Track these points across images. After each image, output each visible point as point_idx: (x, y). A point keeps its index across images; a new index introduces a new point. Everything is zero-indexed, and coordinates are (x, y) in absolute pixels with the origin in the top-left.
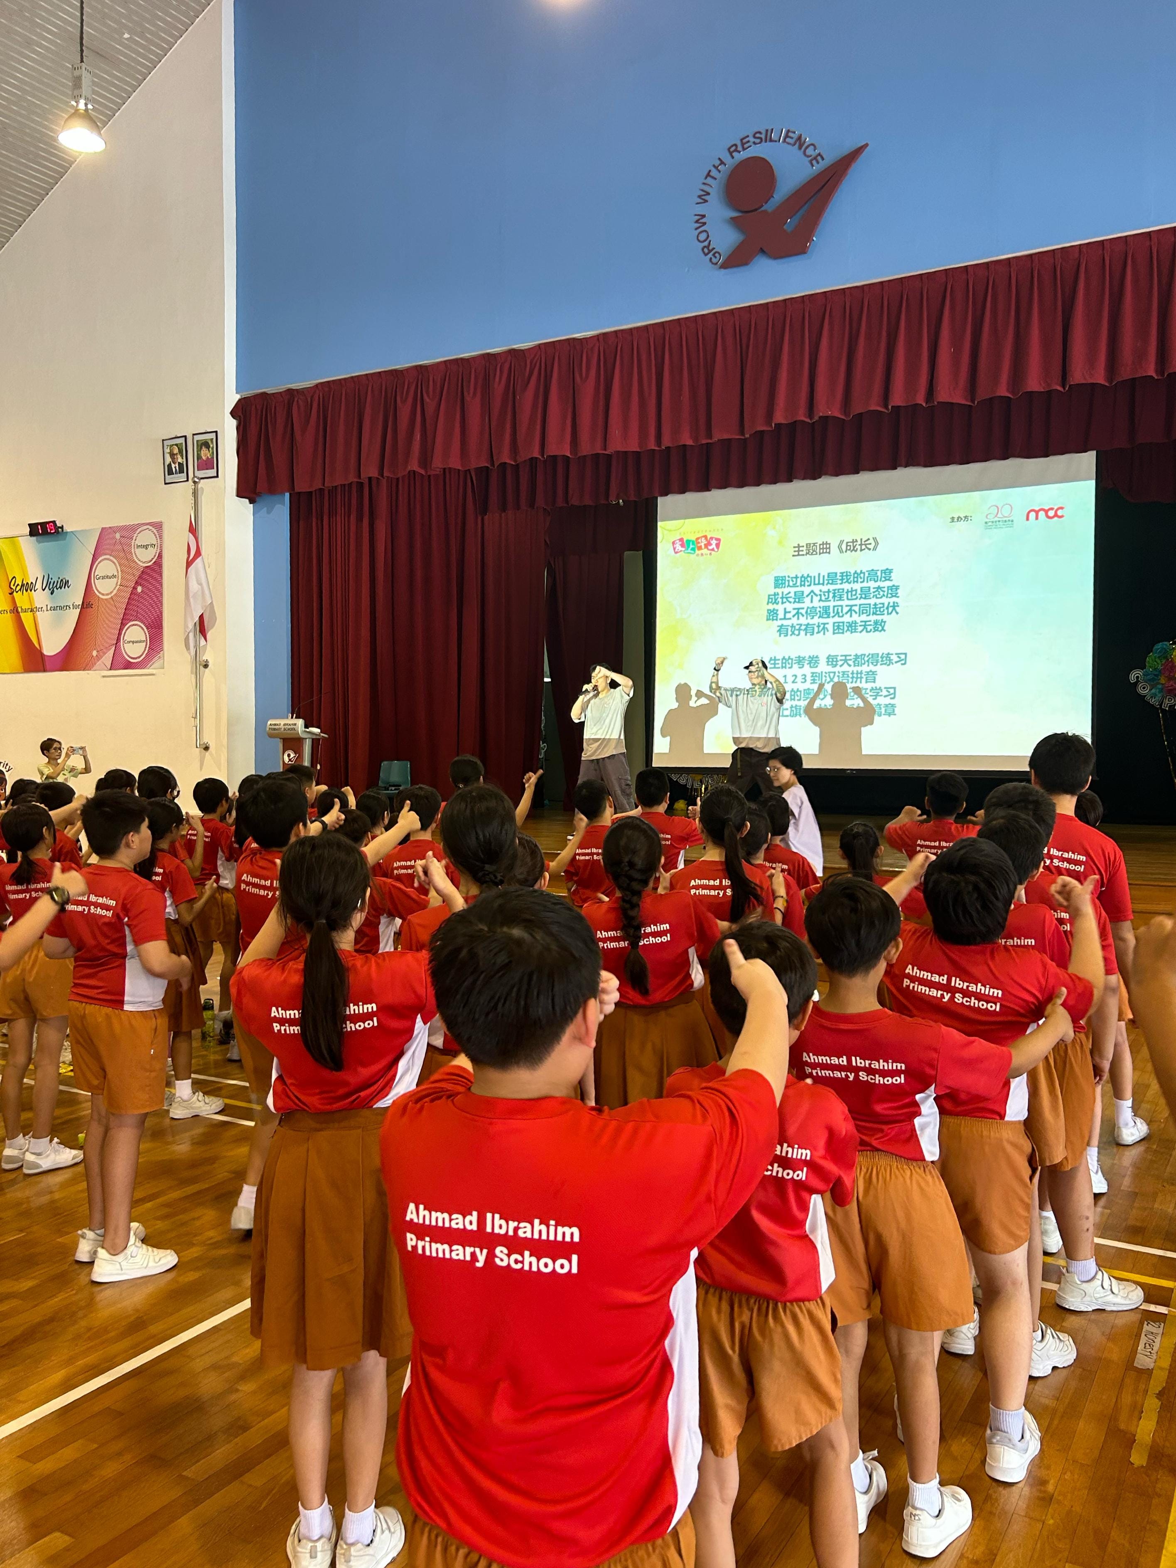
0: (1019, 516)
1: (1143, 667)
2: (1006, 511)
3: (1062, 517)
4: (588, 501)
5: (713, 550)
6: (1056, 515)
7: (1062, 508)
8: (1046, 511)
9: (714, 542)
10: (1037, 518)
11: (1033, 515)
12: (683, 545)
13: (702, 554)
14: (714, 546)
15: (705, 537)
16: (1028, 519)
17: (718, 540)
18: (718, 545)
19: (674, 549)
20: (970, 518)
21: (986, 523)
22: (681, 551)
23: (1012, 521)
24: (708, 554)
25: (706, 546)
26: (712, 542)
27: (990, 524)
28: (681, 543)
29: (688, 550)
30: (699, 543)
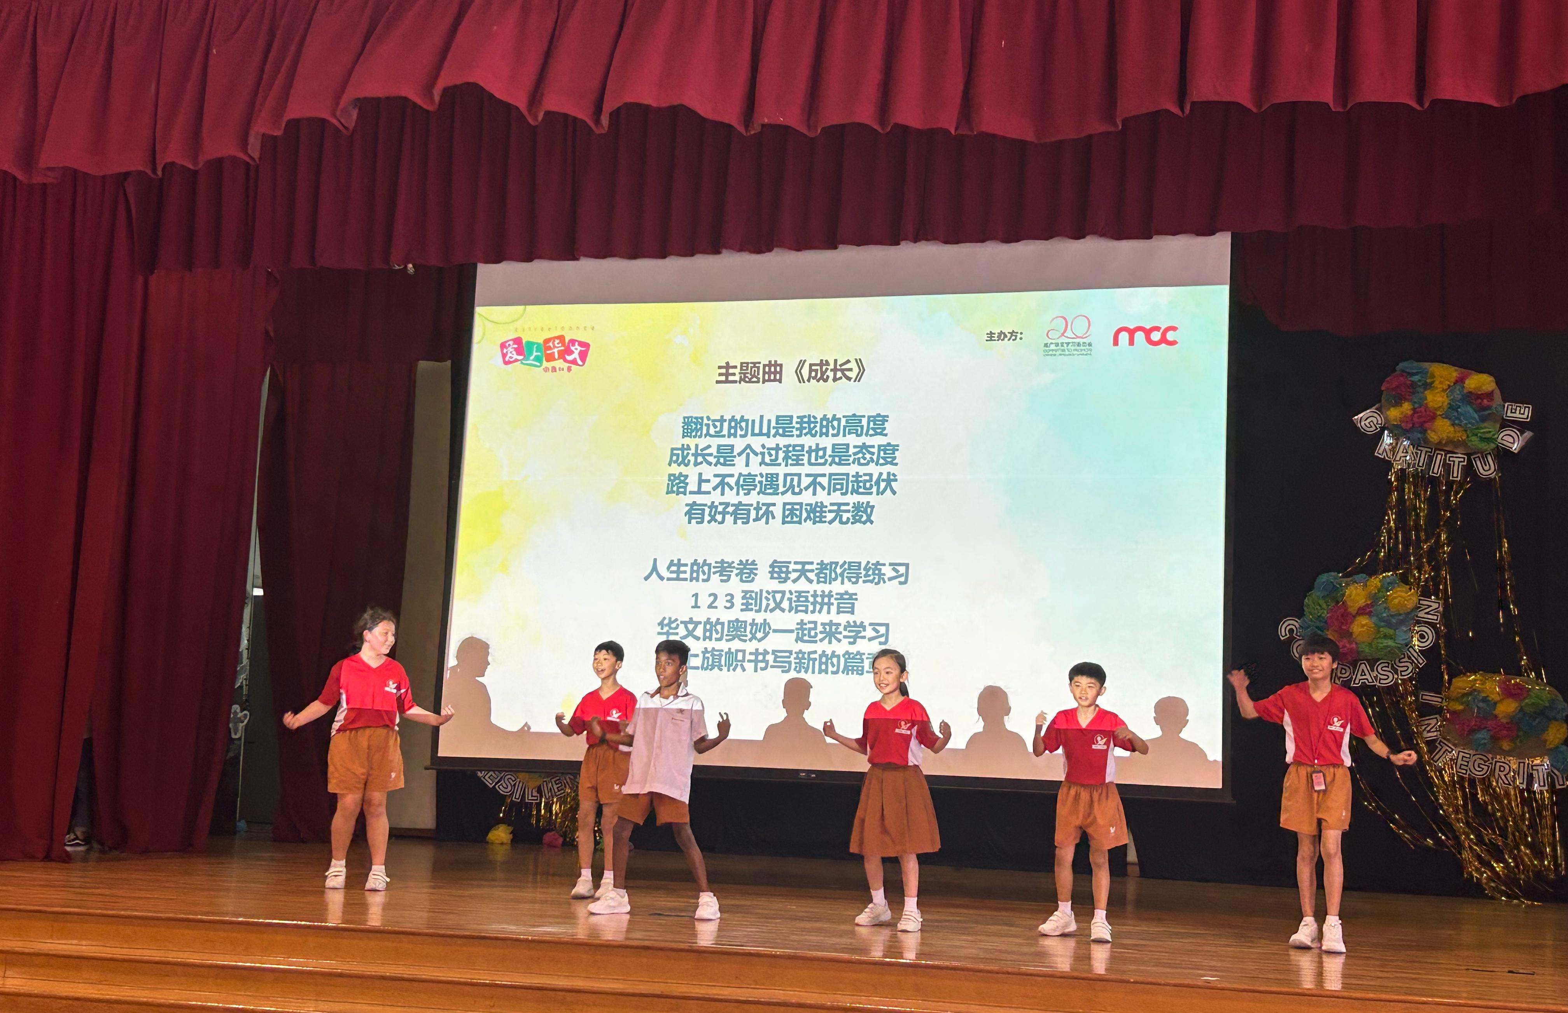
0: (1102, 336)
1: (1299, 613)
2: (1080, 327)
3: (1172, 343)
4: (352, 262)
5: (574, 362)
6: (1164, 340)
7: (1174, 329)
8: (1147, 333)
9: (577, 349)
10: (1131, 342)
11: (1124, 337)
12: (520, 351)
13: (554, 369)
14: (576, 355)
15: (561, 338)
16: (1116, 342)
17: (585, 345)
18: (583, 356)
19: (504, 355)
20: (1019, 336)
21: (1046, 345)
22: (516, 360)
23: (1090, 345)
24: (566, 369)
25: (562, 355)
26: (573, 348)
27: (1053, 347)
28: (516, 346)
29: (528, 359)
30: (549, 348)
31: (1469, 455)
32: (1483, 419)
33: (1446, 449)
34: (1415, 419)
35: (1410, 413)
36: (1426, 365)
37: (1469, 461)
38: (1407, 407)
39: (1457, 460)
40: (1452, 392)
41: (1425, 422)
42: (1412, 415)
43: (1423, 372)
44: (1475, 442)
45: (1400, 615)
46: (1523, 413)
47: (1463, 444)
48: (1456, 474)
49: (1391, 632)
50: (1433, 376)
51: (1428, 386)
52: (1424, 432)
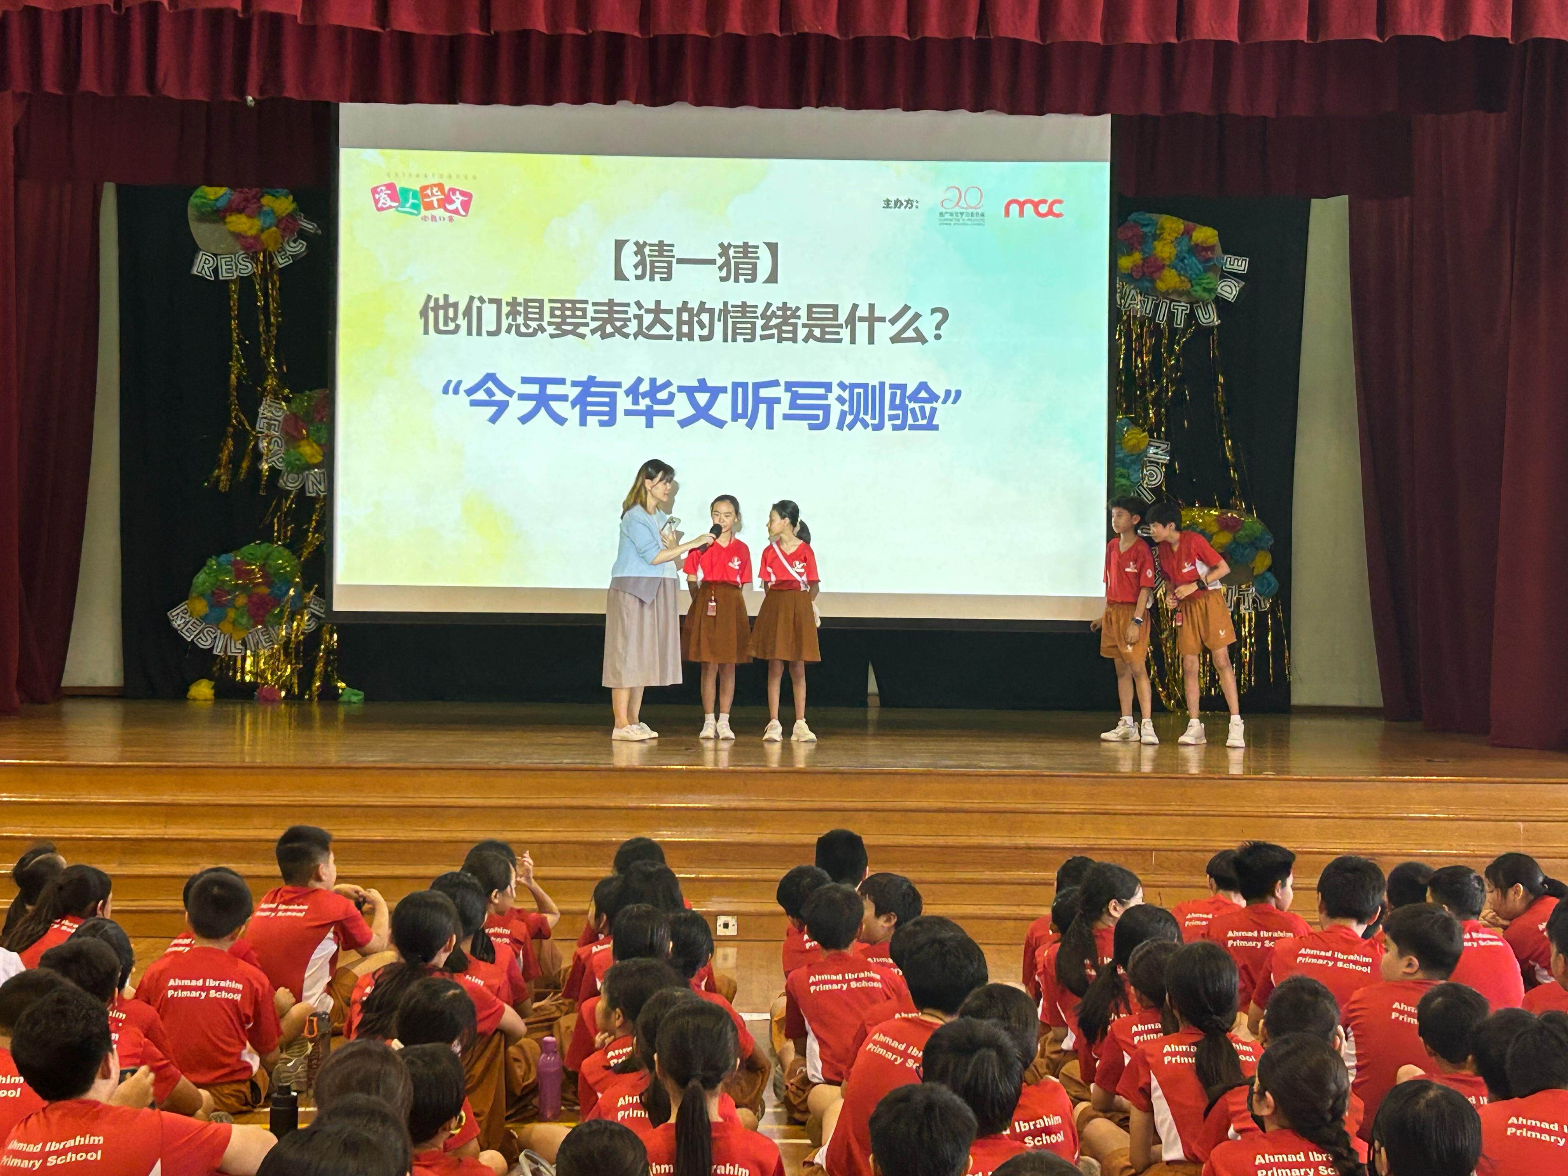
0: (994, 207)
2: (972, 199)
3: (1058, 215)
4: (199, 94)
5: (456, 212)
6: (1050, 212)
7: (1059, 202)
8: (1036, 205)
9: (458, 199)
10: (1021, 214)
11: (1014, 208)
12: (393, 197)
13: (434, 218)
14: (457, 205)
15: (440, 187)
16: (1007, 213)
17: (467, 195)
18: (466, 205)
19: (376, 201)
20: (915, 204)
21: (941, 214)
22: (390, 207)
23: (983, 215)
24: (447, 219)
25: (442, 204)
26: (454, 198)
27: (947, 216)
28: (389, 192)
29: (404, 207)
30: (428, 196)
31: (1191, 304)
32: (1207, 270)
33: (1171, 297)
34: (1146, 270)
35: (1140, 262)
36: (1154, 216)
37: (1192, 309)
38: (1137, 256)
39: (1180, 309)
40: (1179, 244)
41: (1154, 272)
42: (1143, 265)
43: (1154, 224)
44: (1198, 292)
45: (1132, 455)
46: (1240, 265)
47: (1188, 293)
48: (1180, 322)
49: (1124, 471)
50: (1162, 228)
51: (1156, 237)
52: (1153, 281)
